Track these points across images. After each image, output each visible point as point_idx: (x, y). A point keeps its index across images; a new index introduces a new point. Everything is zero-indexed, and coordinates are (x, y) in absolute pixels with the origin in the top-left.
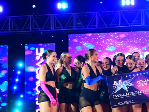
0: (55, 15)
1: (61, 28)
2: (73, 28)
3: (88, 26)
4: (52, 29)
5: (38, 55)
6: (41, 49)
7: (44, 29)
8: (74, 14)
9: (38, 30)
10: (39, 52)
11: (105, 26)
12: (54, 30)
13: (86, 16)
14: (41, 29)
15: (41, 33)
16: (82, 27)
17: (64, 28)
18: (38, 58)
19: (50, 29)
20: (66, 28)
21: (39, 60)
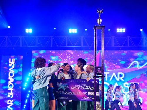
0: (23, 36)
1: (27, 46)
2: (35, 46)
3: (45, 45)
4: (21, 46)
5: (11, 63)
6: (13, 59)
7: (15, 46)
8: (36, 37)
9: (11, 46)
10: (11, 61)
11: (57, 46)
12: (22, 47)
13: (44, 38)
14: (13, 46)
15: (13, 48)
16: (41, 46)
17: (29, 46)
18: (10, 65)
19: (19, 46)
20: (31, 46)
21: (11, 67)
